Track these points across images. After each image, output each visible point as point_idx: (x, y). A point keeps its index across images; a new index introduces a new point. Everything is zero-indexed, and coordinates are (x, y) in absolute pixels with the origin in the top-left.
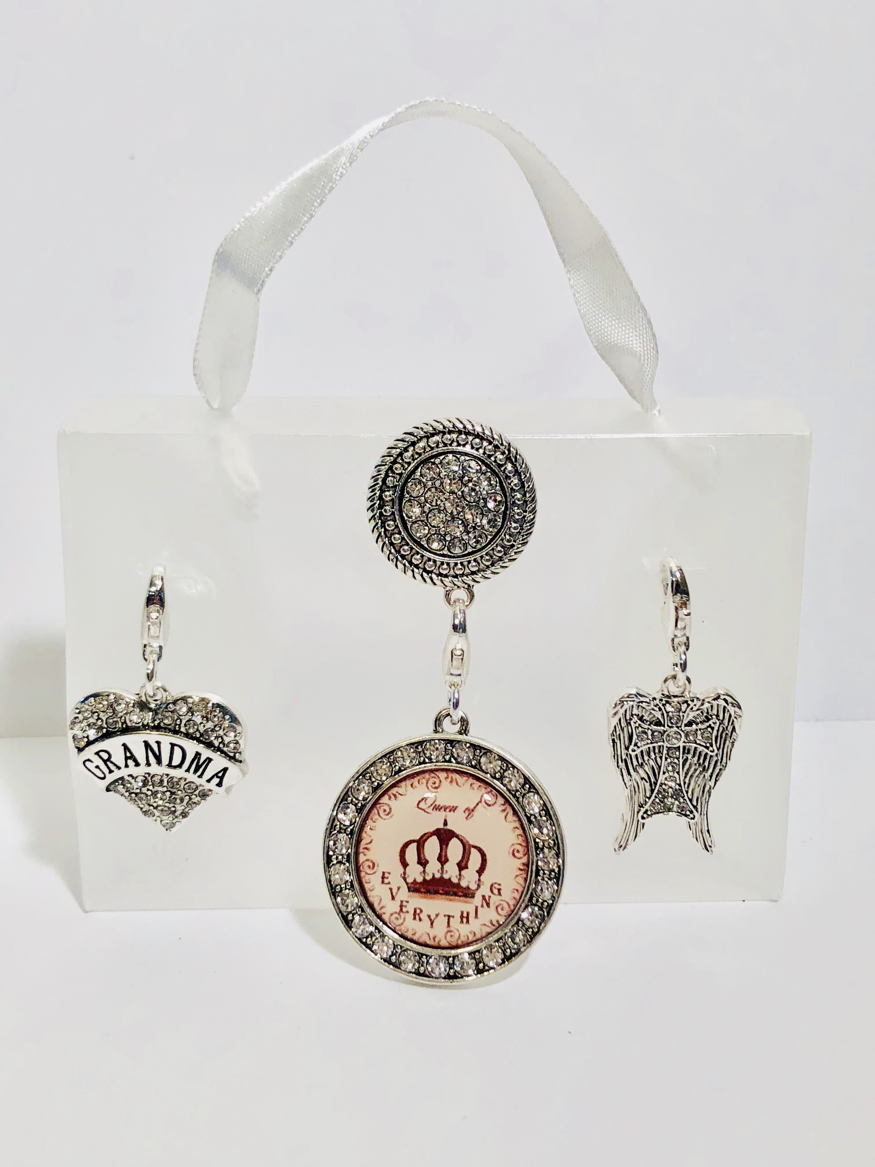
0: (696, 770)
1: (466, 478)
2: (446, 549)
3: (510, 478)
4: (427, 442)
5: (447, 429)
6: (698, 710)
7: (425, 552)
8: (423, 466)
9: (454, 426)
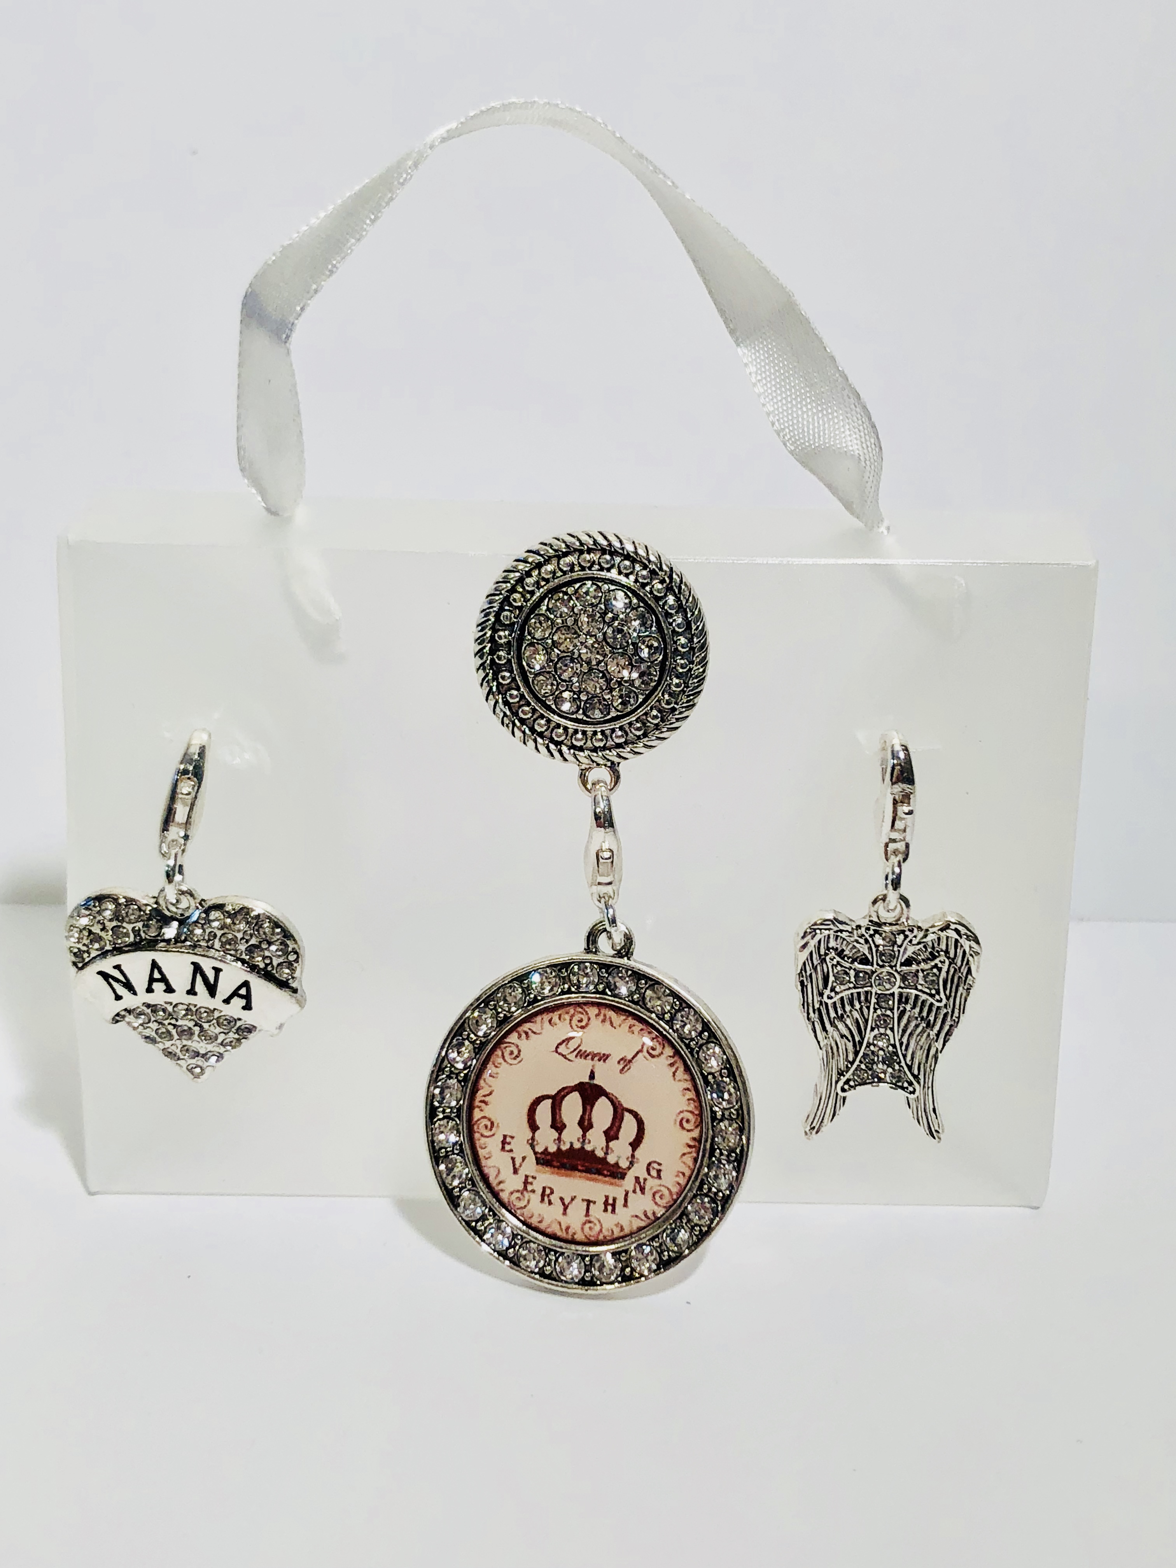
0: (917, 1026)
1: (610, 615)
2: (581, 711)
3: (671, 615)
4: (558, 564)
5: (586, 547)
6: (919, 943)
7: (552, 715)
8: (552, 597)
9: (595, 542)
